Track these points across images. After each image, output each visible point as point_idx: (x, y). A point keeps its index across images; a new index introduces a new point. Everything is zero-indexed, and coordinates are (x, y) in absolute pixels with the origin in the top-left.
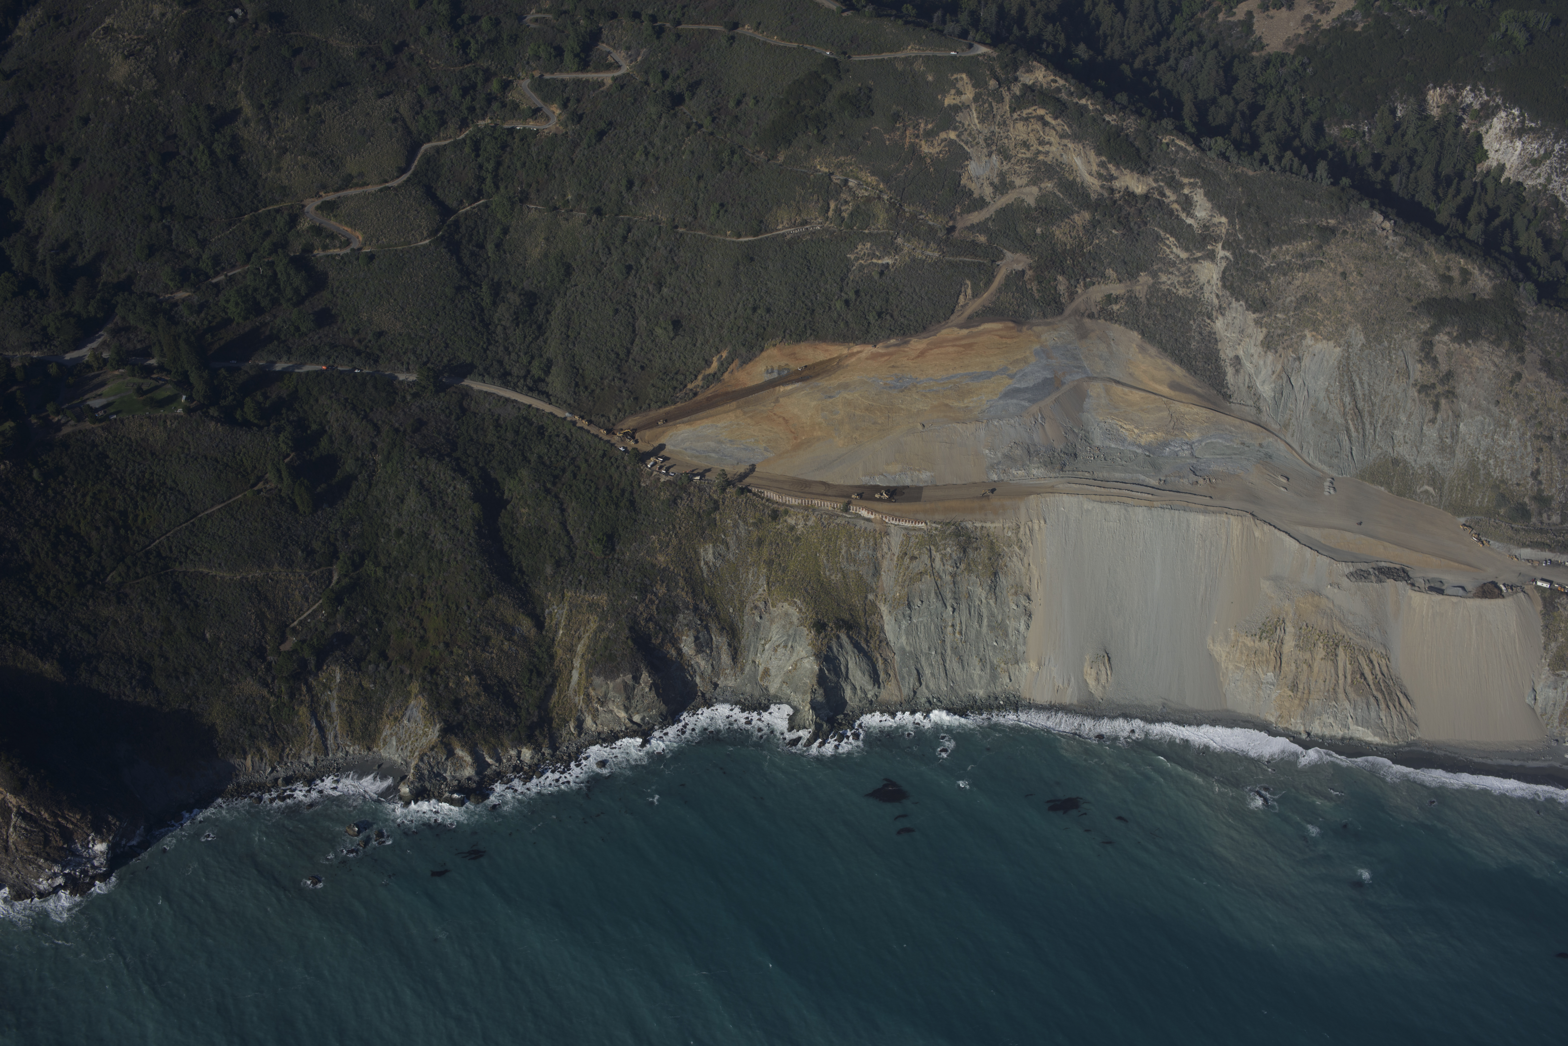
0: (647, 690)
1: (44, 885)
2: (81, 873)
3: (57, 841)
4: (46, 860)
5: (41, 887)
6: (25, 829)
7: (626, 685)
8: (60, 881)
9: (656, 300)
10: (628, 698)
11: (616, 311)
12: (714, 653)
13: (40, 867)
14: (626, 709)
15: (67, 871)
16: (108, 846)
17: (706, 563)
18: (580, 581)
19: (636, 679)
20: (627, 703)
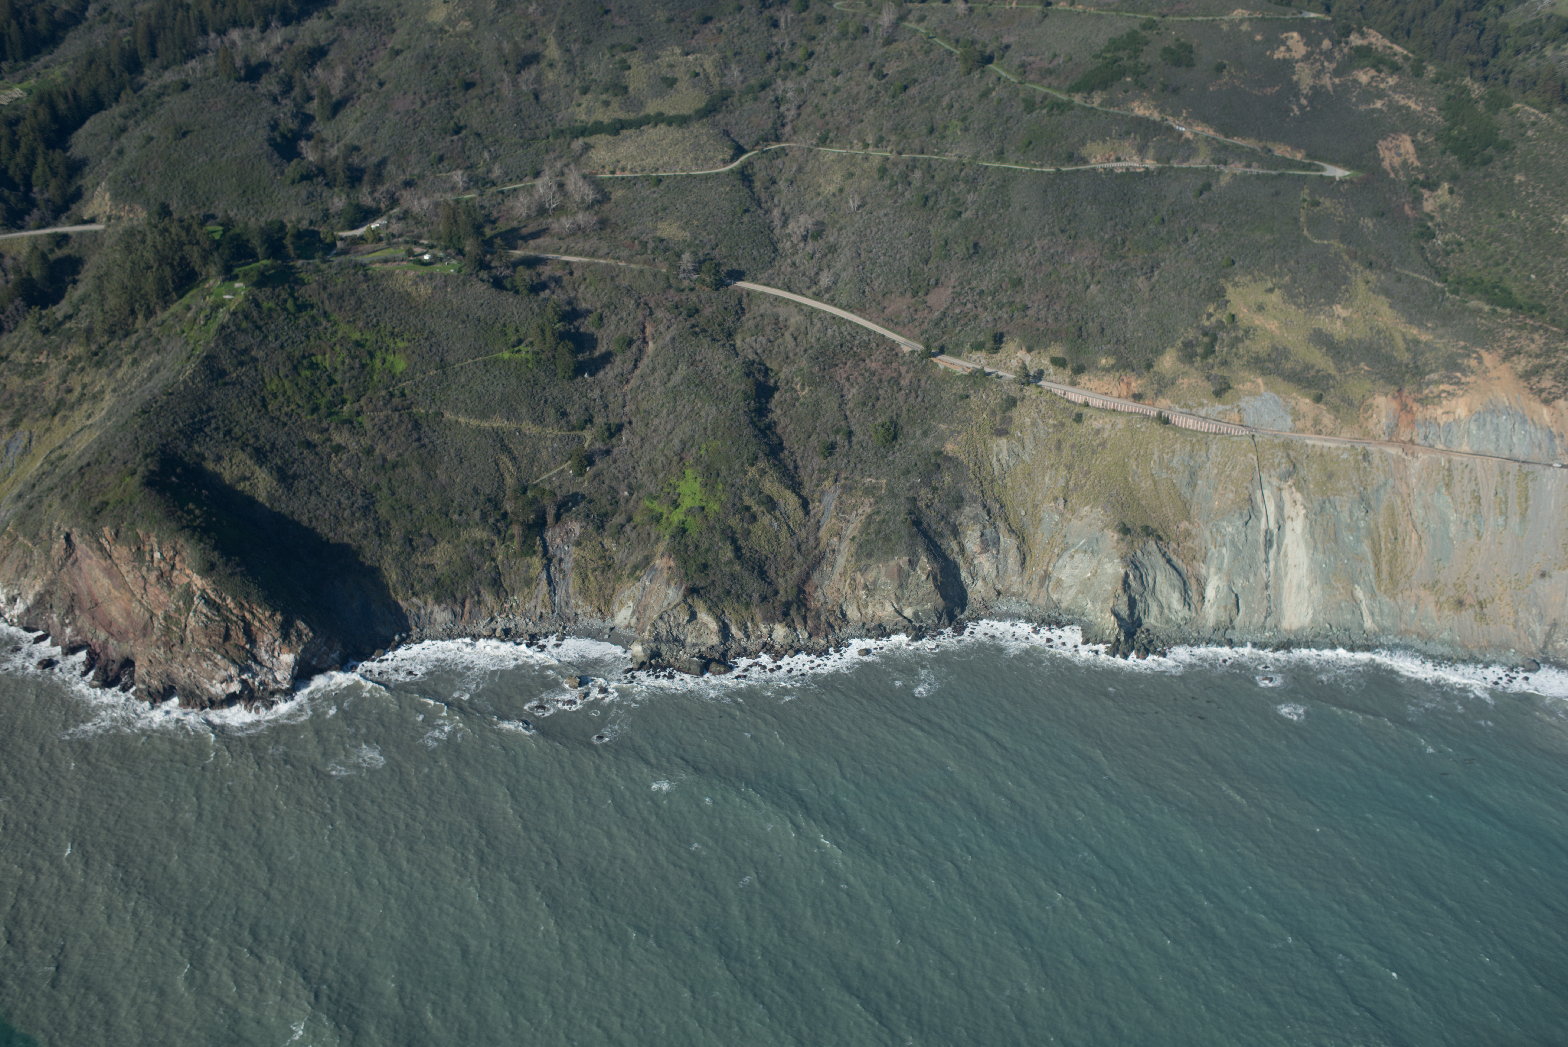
0: (924, 577)
1: (218, 689)
2: (260, 683)
3: (238, 636)
4: (224, 657)
5: (213, 690)
6: (206, 616)
7: (900, 569)
8: (235, 687)
9: (956, 225)
10: (901, 586)
12: (1001, 556)
13: (216, 665)
15: (245, 677)
16: (295, 658)
17: (998, 460)
19: (912, 563)
20: (899, 593)
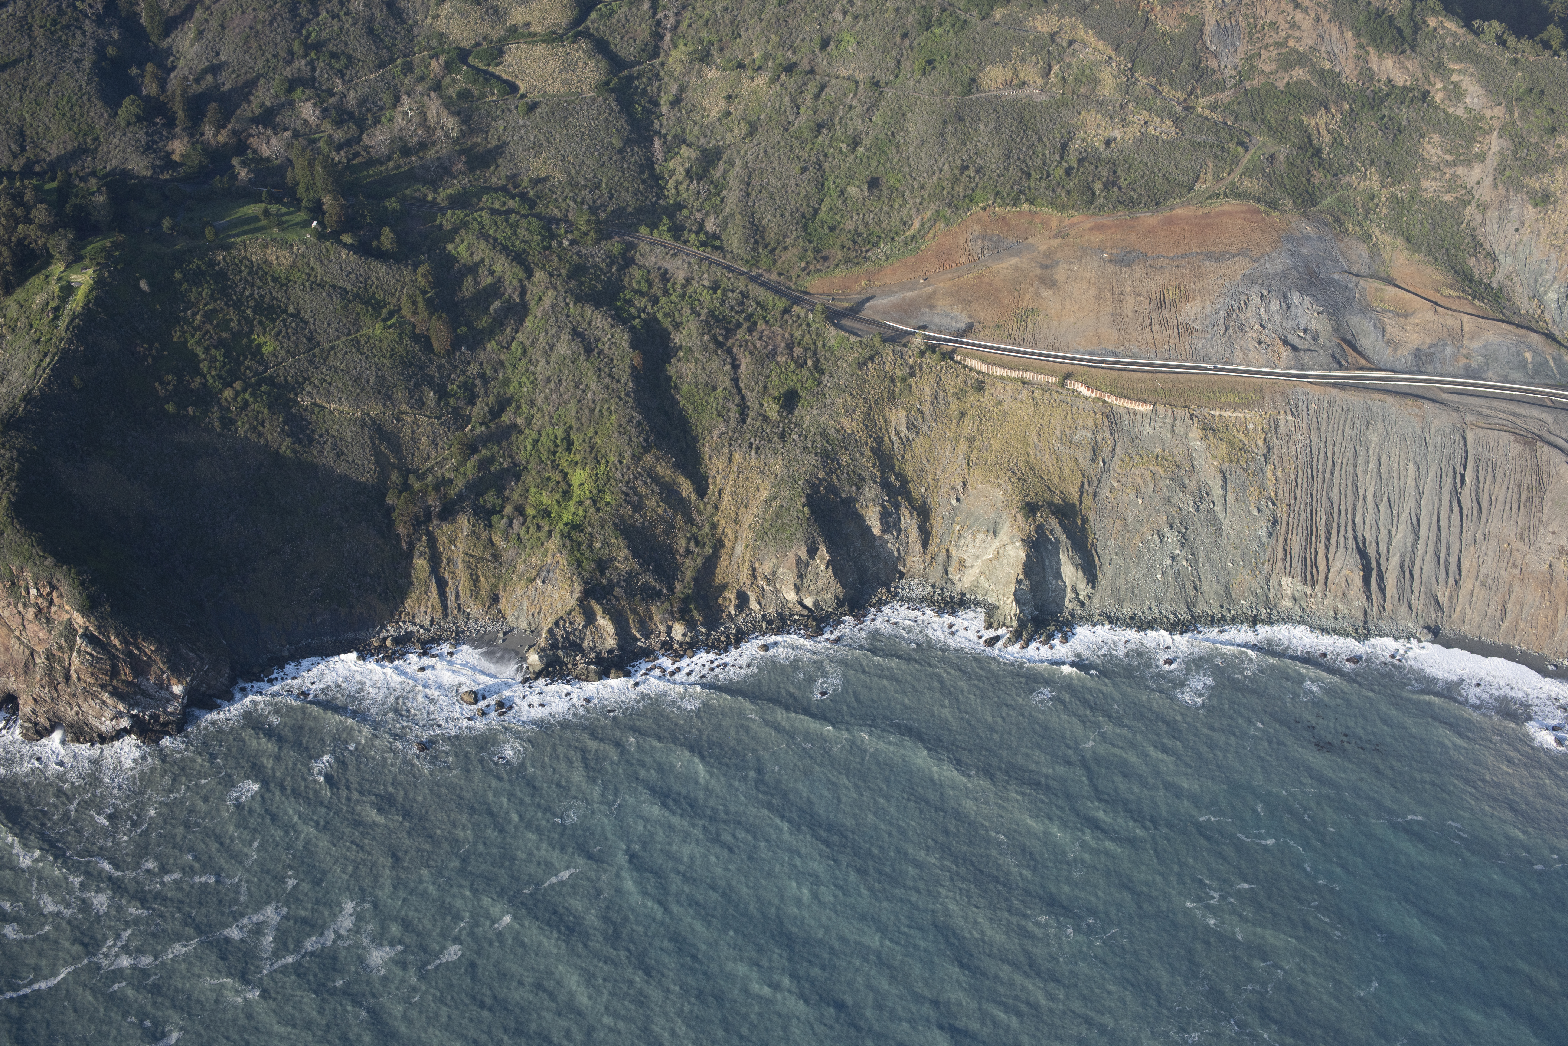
0: (823, 567)
1: (107, 726)
2: (151, 716)
3: (126, 674)
4: (112, 694)
5: (103, 728)
6: (91, 655)
7: (799, 560)
8: (125, 723)
9: (850, 159)
10: (800, 576)
11: (805, 169)
12: (902, 536)
13: (104, 702)
14: (797, 589)
15: (134, 712)
16: (185, 688)
17: (898, 434)
18: (751, 445)
19: (811, 553)
20: (798, 582)
